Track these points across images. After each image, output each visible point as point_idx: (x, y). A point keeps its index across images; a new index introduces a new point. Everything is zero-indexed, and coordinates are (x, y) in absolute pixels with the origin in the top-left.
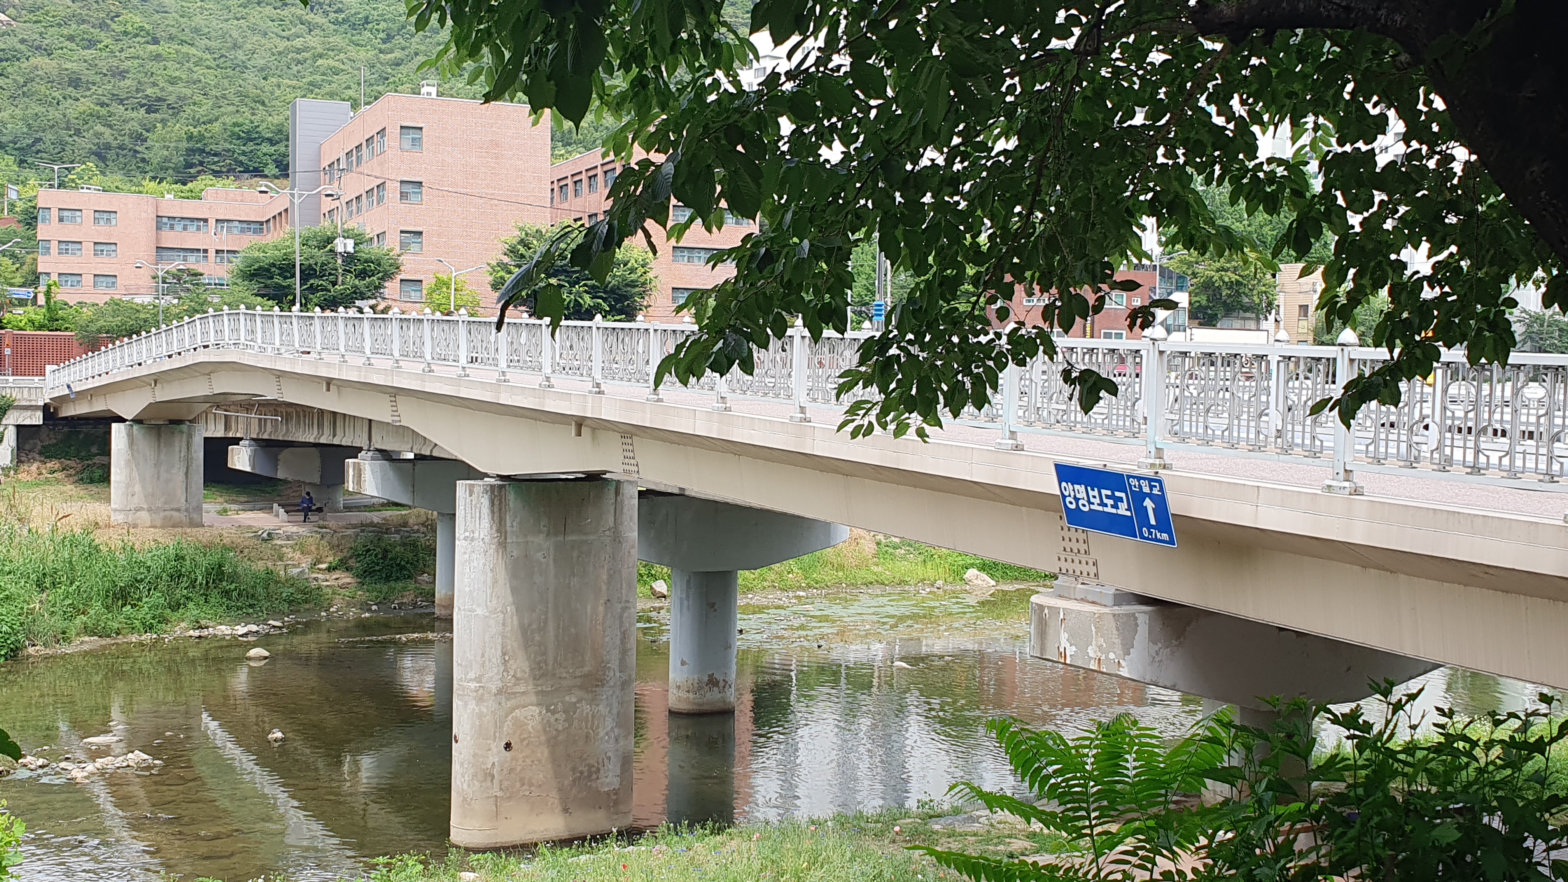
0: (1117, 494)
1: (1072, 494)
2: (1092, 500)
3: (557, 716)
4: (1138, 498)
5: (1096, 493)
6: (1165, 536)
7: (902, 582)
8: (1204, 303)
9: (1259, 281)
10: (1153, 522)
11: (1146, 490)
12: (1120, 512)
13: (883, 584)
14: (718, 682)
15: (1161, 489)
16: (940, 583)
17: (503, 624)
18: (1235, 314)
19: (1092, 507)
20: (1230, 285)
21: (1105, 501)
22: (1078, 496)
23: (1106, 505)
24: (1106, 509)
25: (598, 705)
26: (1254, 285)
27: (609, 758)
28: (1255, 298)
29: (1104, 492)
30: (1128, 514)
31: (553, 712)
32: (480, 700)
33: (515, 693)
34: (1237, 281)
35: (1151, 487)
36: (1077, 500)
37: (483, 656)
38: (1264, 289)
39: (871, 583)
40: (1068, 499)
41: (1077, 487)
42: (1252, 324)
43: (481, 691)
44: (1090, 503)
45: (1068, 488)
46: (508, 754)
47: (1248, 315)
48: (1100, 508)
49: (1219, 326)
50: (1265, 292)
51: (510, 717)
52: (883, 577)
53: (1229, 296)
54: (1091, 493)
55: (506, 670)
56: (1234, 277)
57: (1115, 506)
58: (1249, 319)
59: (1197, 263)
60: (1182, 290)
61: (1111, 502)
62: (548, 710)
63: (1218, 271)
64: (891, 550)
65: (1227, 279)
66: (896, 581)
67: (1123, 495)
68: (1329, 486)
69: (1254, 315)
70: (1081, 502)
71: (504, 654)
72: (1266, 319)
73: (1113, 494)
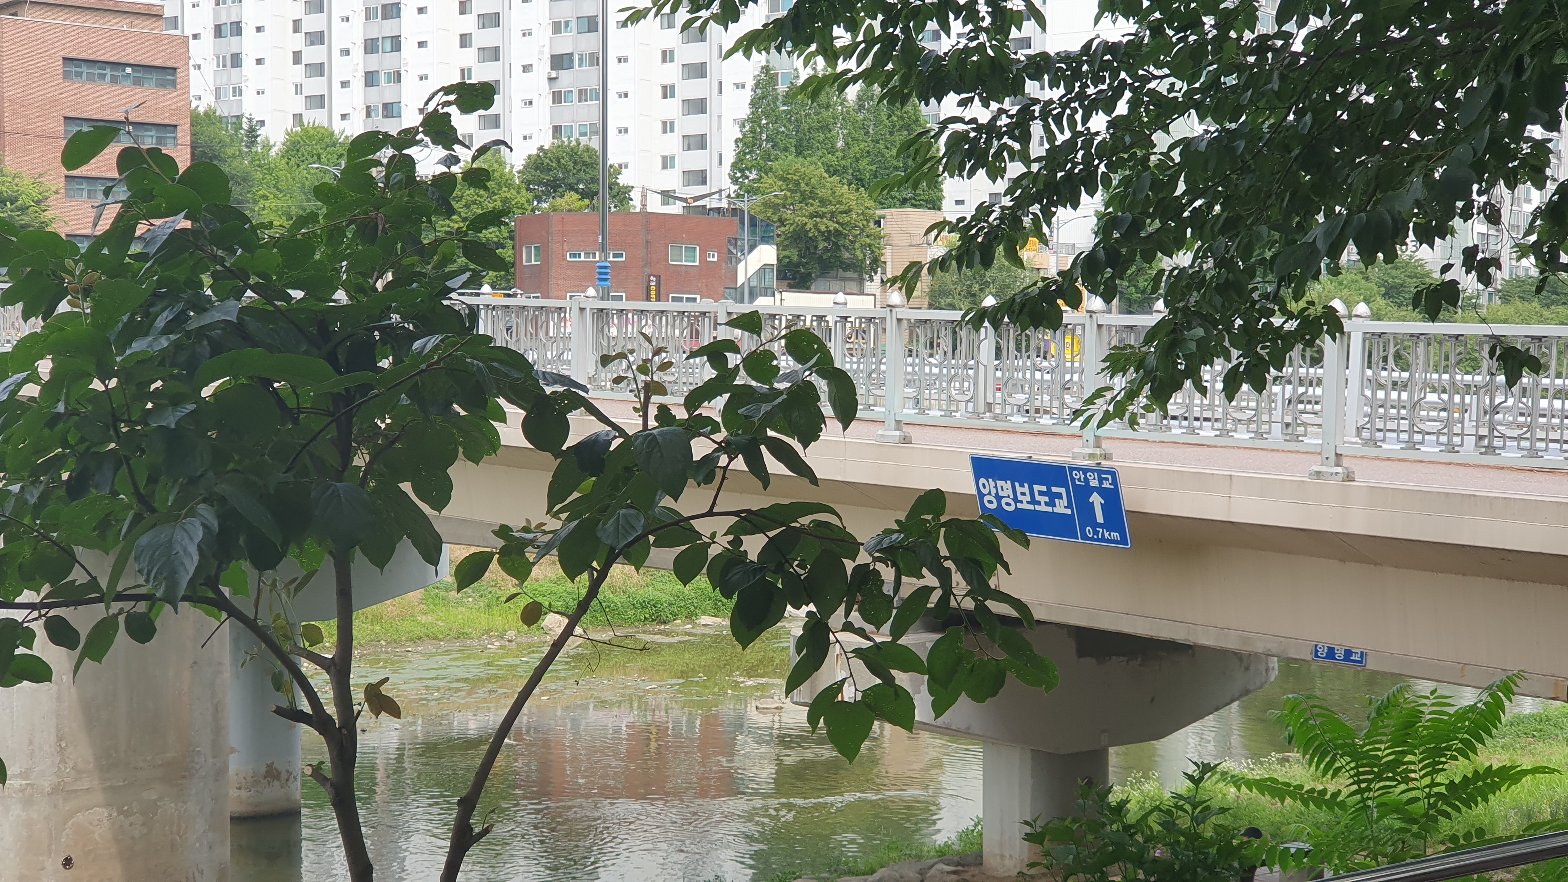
0: (1054, 489)
1: (993, 491)
2: (1020, 497)
3: (132, 819)
4: (1082, 493)
5: (1026, 489)
6: (1115, 535)
7: (461, 635)
8: (795, 258)
9: (862, 231)
10: (1100, 519)
11: (1094, 483)
12: (1056, 510)
13: (436, 638)
14: (279, 773)
15: (1115, 482)
16: (511, 634)
17: (58, 699)
18: (833, 273)
19: (1019, 506)
20: (828, 235)
21: (1038, 498)
22: (1001, 493)
23: (1039, 503)
24: (1038, 508)
25: (185, 802)
26: (855, 236)
27: (201, 872)
28: (858, 253)
29: (1037, 488)
30: (1069, 511)
31: (127, 814)
32: (28, 802)
33: (75, 791)
34: (836, 230)
35: (1101, 480)
36: (999, 498)
37: (31, 743)
38: (868, 241)
39: (420, 638)
40: (986, 499)
41: (1000, 483)
42: (853, 286)
43: (29, 790)
44: (1016, 500)
45: (989, 485)
46: (67, 873)
47: (849, 274)
48: (1031, 507)
49: (813, 287)
50: (870, 245)
51: (70, 823)
52: (434, 630)
53: (826, 249)
54: (1019, 490)
55: (63, 761)
56: (832, 226)
57: (1051, 503)
58: (850, 279)
59: (784, 207)
60: (767, 243)
61: (1047, 499)
62: (121, 812)
63: (811, 216)
64: (442, 593)
65: (823, 228)
66: (453, 634)
67: (1062, 490)
68: (1318, 473)
69: (856, 275)
70: (1004, 501)
71: (60, 739)
72: (872, 280)
73: (1049, 489)
